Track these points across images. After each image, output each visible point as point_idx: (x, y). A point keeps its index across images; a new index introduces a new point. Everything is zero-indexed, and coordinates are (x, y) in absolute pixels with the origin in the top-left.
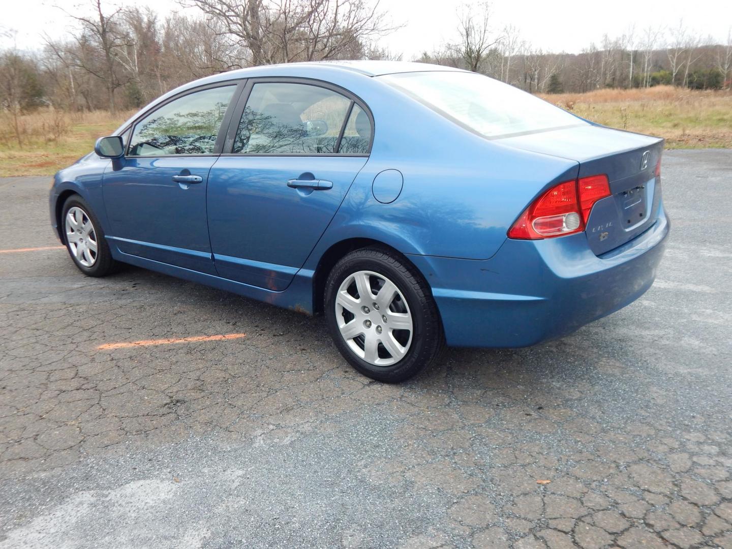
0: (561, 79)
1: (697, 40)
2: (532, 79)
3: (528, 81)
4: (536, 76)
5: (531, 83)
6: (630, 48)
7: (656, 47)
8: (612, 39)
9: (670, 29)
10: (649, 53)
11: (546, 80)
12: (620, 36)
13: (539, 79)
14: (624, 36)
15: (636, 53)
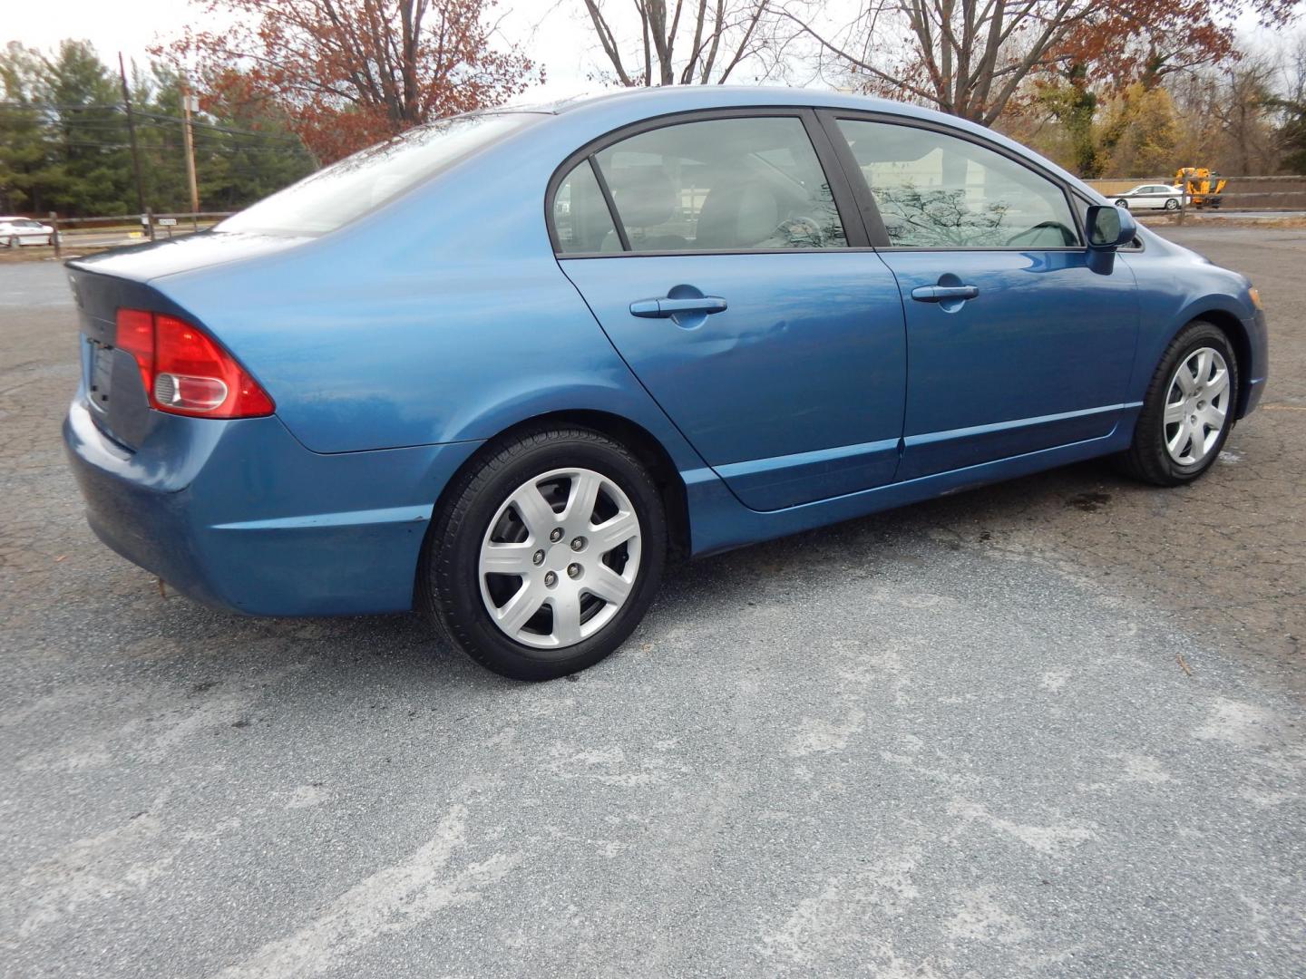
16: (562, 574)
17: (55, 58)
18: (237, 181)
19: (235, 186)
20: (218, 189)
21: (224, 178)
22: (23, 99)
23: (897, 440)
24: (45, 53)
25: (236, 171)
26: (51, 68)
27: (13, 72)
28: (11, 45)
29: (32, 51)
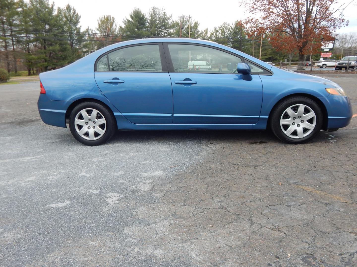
16: (92, 127)
17: (233, 26)
18: (273, 56)
19: (272, 57)
20: (267, 58)
21: (270, 55)
22: (224, 36)
23: (171, 114)
24: (231, 25)
25: (273, 53)
26: (232, 29)
27: (223, 30)
28: (224, 24)
29: (228, 25)
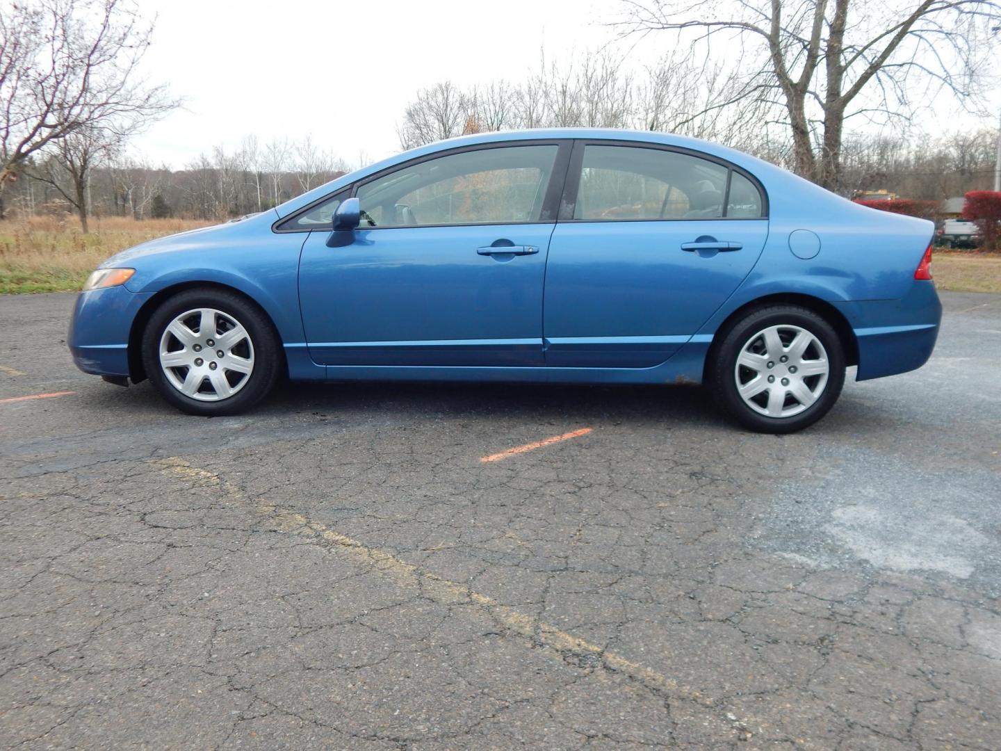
0: (167, 201)
1: (329, 163)
2: (125, 199)
3: (120, 202)
4: (130, 197)
5: (124, 206)
6: (253, 169)
7: (284, 168)
8: (229, 154)
9: (298, 149)
10: (277, 175)
11: (146, 202)
12: (239, 151)
13: (135, 201)
14: (244, 152)
15: (261, 175)
